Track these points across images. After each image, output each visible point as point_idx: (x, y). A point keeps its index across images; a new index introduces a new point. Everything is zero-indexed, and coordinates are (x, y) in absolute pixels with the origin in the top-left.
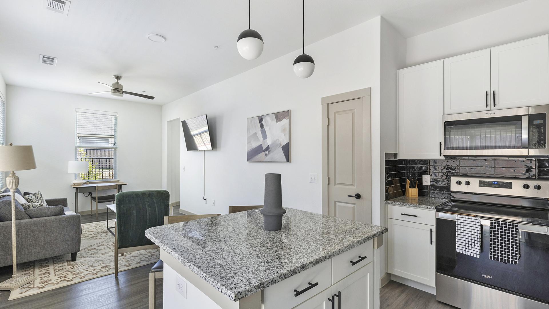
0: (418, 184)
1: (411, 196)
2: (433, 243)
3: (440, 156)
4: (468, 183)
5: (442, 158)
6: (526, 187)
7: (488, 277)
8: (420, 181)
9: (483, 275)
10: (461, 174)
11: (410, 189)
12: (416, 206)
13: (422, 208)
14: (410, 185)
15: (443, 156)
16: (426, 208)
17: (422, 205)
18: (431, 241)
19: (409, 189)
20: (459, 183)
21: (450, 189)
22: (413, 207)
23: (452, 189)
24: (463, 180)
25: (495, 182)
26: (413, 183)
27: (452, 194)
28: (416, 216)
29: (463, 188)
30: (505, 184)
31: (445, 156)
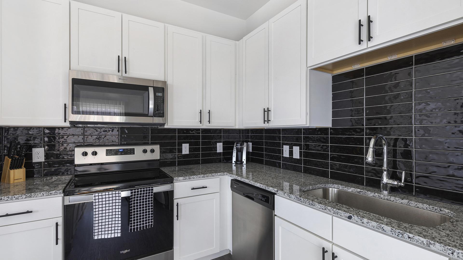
0: (25, 162)
1: (14, 181)
2: (61, 242)
3: (65, 121)
4: (95, 153)
5: (67, 124)
6: (145, 151)
7: (126, 251)
8: (29, 156)
9: (121, 252)
10: (85, 144)
11: (12, 172)
12: (30, 197)
13: (41, 197)
14: (11, 165)
15: (70, 121)
16: (48, 195)
17: (41, 193)
18: (57, 239)
19: (9, 172)
20: (85, 154)
21: (74, 163)
22: (25, 199)
23: (77, 162)
24: (90, 150)
25: (121, 149)
26: (17, 162)
27: (77, 168)
28: (31, 212)
29: (90, 159)
30: (129, 150)
31: (71, 122)
